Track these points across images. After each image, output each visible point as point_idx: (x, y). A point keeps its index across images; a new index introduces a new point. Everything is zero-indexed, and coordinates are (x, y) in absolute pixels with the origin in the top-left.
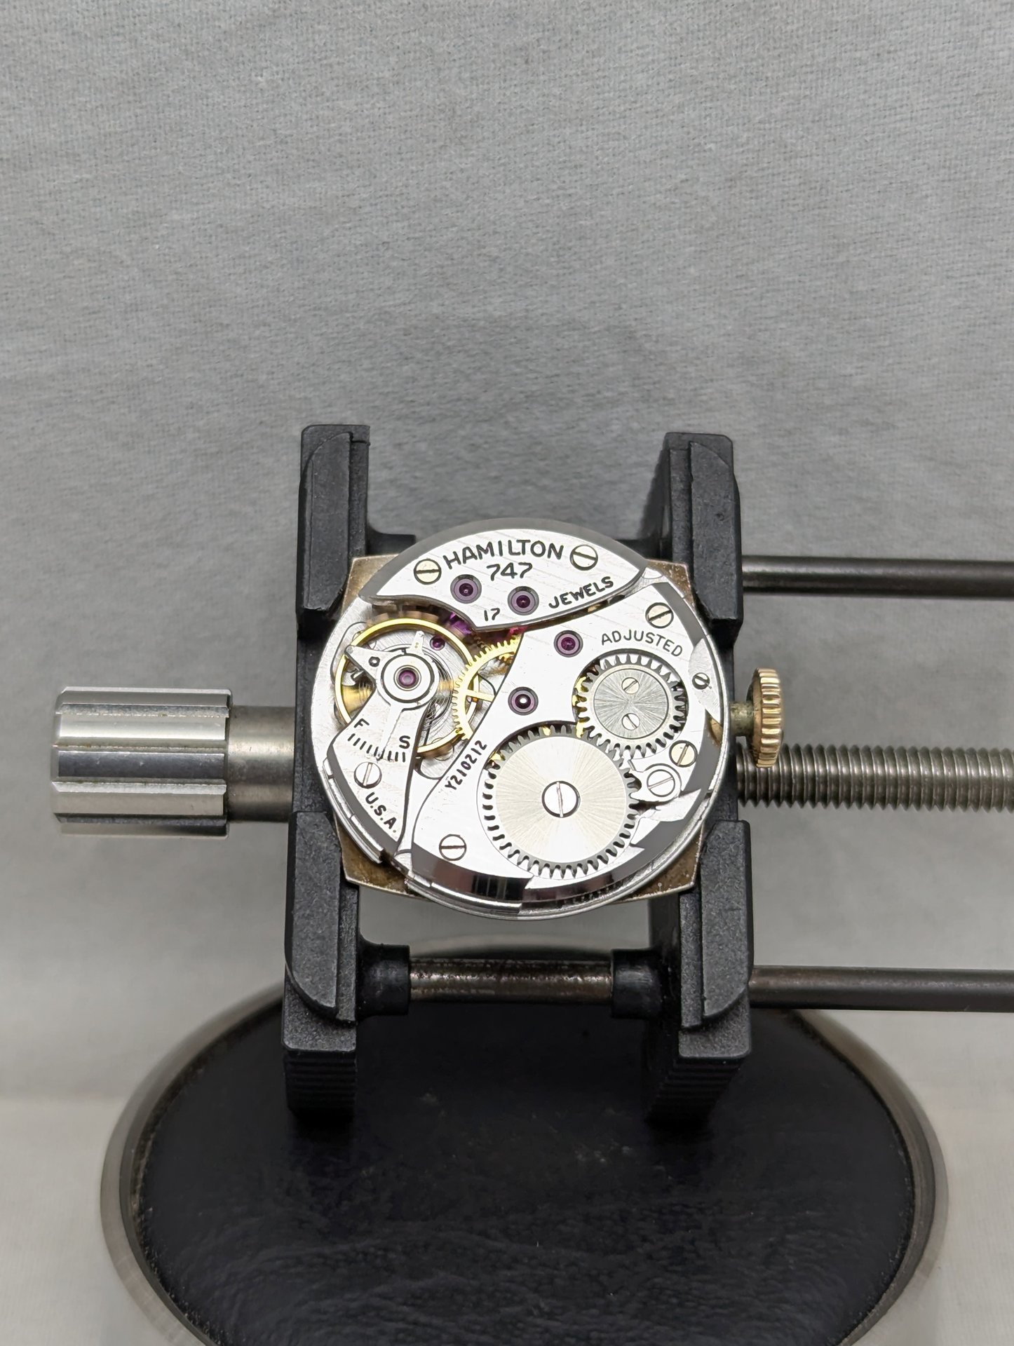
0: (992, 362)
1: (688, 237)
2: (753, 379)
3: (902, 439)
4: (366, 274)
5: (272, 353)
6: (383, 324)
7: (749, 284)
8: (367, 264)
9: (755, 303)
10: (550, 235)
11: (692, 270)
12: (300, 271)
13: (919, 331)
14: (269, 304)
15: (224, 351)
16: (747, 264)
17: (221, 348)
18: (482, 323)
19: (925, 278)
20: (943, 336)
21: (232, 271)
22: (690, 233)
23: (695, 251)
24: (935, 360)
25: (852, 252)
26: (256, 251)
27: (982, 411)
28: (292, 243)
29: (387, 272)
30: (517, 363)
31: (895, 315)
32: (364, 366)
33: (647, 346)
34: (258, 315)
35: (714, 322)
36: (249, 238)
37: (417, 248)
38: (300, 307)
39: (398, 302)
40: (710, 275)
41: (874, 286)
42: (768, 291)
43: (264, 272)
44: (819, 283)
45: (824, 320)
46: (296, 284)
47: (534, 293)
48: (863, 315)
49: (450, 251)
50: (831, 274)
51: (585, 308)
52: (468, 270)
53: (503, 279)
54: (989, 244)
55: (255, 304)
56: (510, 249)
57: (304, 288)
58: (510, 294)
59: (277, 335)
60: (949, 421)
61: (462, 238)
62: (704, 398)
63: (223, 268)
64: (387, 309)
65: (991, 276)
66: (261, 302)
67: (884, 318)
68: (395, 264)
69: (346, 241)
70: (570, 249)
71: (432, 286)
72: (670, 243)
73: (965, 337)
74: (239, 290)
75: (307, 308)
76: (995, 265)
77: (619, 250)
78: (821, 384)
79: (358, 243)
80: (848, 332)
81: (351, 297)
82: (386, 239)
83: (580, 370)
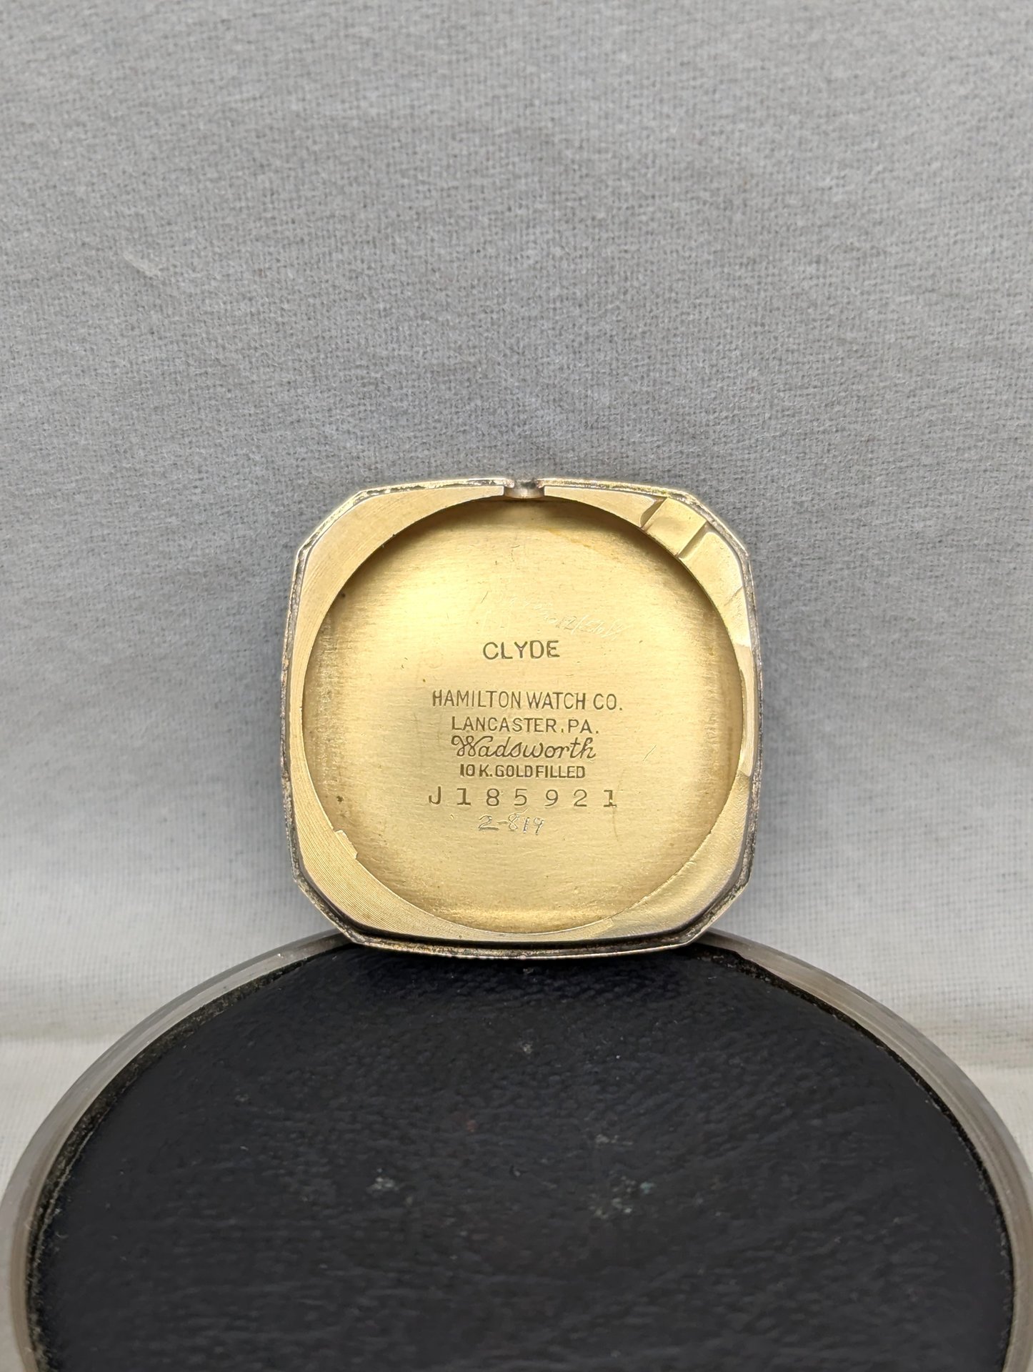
0: (1009, 166)
1: (617, 13)
2: (706, 195)
3: (896, 267)
4: (202, 61)
5: (90, 160)
6: (229, 124)
7: (698, 74)
8: (203, 48)
9: (705, 98)
10: (437, 10)
11: (623, 56)
12: (119, 57)
13: (915, 128)
14: (82, 99)
15: (29, 157)
16: (695, 47)
17: (26, 153)
18: (355, 123)
19: (922, 59)
20: (946, 134)
21: (31, 57)
22: (619, 7)
23: (627, 32)
24: (936, 165)
25: (829, 28)
26: (61, 32)
27: (996, 227)
28: (105, 22)
29: (229, 58)
30: (404, 174)
31: (885, 109)
32: (209, 175)
33: (569, 153)
34: (68, 112)
35: (653, 124)
36: (50, 14)
37: (267, 27)
38: (121, 102)
39: (245, 95)
40: (649, 63)
41: (858, 72)
42: (722, 82)
43: (73, 58)
44: (786, 70)
45: (795, 119)
46: (115, 74)
47: (420, 85)
48: (844, 110)
49: (309, 31)
50: (802, 56)
51: (487, 104)
52: (333, 55)
53: (379, 67)
54: (1003, 15)
55: (63, 99)
56: (387, 28)
57: (125, 78)
58: (389, 86)
59: (94, 137)
60: (955, 242)
61: (324, 15)
62: (644, 218)
63: (20, 53)
64: (233, 105)
65: (1006, 56)
66: (70, 97)
67: (871, 113)
68: (239, 48)
69: (174, 19)
70: (463, 27)
71: (288, 76)
72: (594, 21)
73: (974, 134)
74: (42, 81)
75: (131, 103)
76: (1012, 41)
77: (528, 29)
78: (792, 200)
79: (190, 21)
80: (826, 133)
81: (185, 90)
82: (225, 16)
83: (485, 182)
